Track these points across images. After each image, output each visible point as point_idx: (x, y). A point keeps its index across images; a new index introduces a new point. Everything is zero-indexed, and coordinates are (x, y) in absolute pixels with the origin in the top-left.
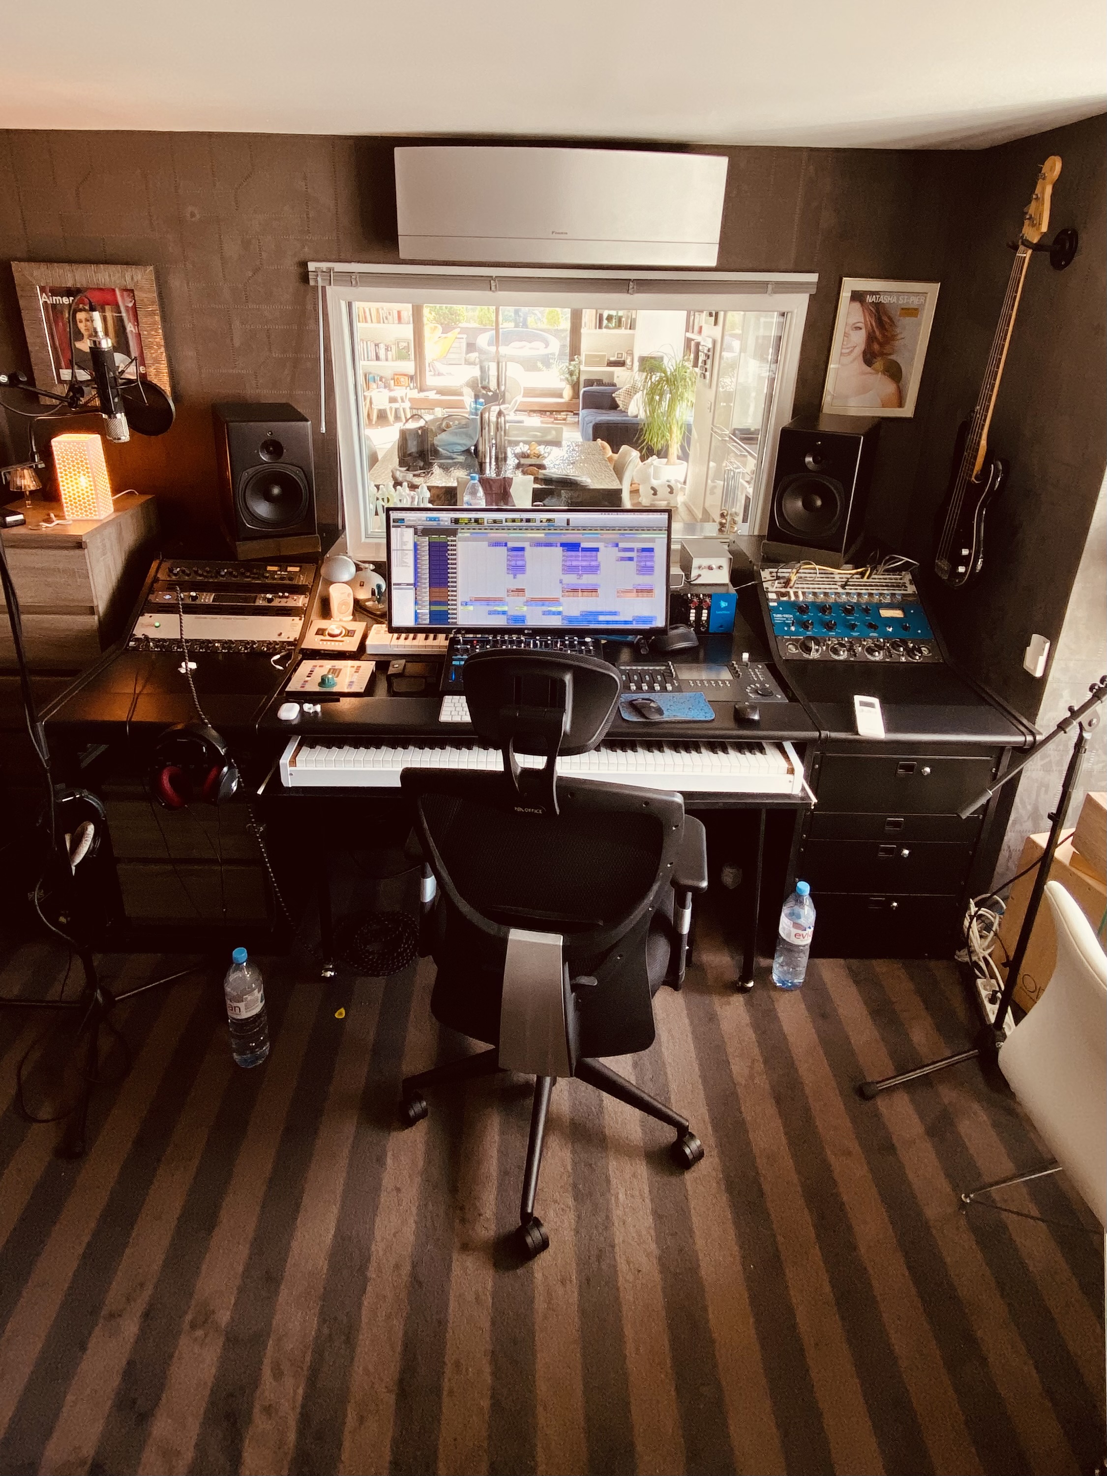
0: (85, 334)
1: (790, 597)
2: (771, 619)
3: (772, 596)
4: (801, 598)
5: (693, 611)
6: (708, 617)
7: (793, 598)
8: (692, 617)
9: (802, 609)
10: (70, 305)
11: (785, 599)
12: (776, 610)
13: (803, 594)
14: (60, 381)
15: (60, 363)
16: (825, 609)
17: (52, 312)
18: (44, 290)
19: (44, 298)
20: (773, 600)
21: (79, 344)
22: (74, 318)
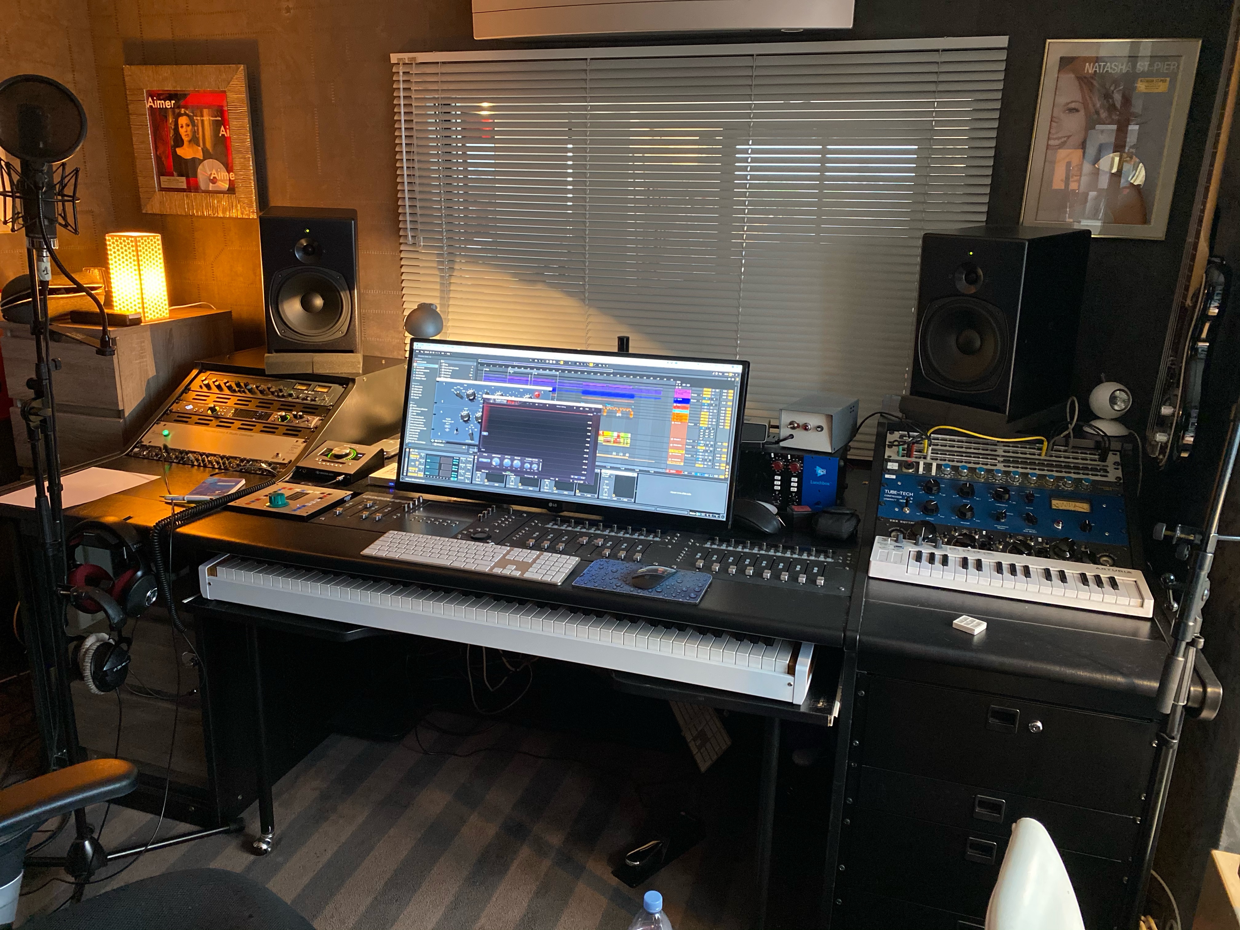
0: (186, 139)
1: (917, 469)
2: (881, 495)
3: (892, 466)
4: (934, 472)
5: (776, 477)
6: (799, 489)
7: (921, 471)
9: (931, 487)
11: (910, 471)
12: (891, 484)
13: (939, 467)
14: (162, 189)
15: (162, 172)
16: (966, 491)
17: (158, 116)
18: (152, 95)
19: (149, 103)
20: (891, 472)
21: (179, 151)
22: (176, 124)
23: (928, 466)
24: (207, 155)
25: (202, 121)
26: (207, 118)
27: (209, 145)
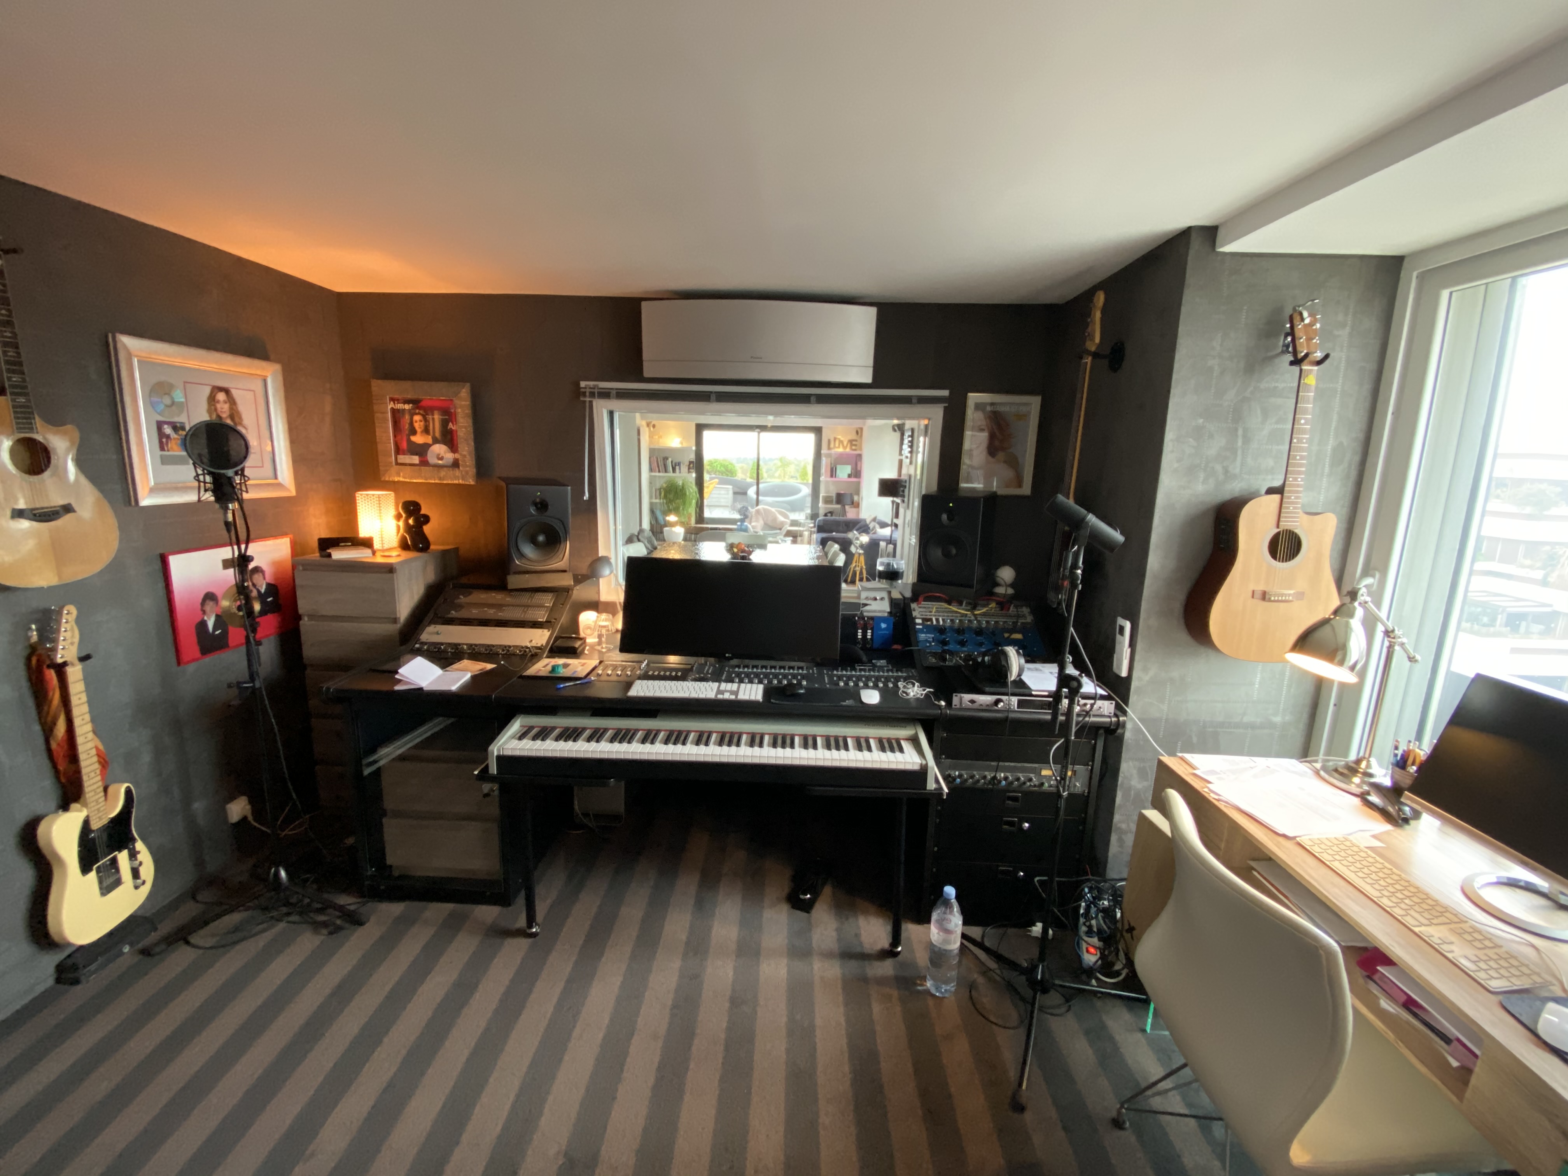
0: (419, 430)
1: (932, 622)
2: (916, 638)
3: (919, 621)
4: (941, 623)
5: (860, 631)
6: (872, 635)
7: (935, 622)
8: (860, 636)
9: (941, 630)
10: (409, 410)
11: (929, 623)
12: (921, 631)
13: (943, 620)
14: (397, 464)
15: (398, 451)
16: (960, 631)
17: (396, 415)
18: (393, 400)
19: (391, 405)
20: (919, 624)
21: (413, 438)
22: (412, 419)
23: (937, 620)
24: (436, 441)
25: (433, 419)
26: (437, 417)
27: (438, 434)
